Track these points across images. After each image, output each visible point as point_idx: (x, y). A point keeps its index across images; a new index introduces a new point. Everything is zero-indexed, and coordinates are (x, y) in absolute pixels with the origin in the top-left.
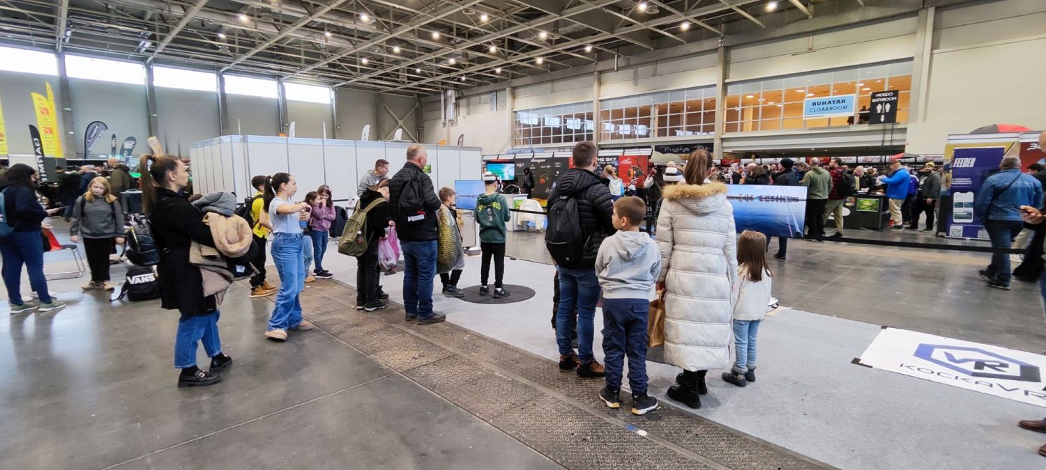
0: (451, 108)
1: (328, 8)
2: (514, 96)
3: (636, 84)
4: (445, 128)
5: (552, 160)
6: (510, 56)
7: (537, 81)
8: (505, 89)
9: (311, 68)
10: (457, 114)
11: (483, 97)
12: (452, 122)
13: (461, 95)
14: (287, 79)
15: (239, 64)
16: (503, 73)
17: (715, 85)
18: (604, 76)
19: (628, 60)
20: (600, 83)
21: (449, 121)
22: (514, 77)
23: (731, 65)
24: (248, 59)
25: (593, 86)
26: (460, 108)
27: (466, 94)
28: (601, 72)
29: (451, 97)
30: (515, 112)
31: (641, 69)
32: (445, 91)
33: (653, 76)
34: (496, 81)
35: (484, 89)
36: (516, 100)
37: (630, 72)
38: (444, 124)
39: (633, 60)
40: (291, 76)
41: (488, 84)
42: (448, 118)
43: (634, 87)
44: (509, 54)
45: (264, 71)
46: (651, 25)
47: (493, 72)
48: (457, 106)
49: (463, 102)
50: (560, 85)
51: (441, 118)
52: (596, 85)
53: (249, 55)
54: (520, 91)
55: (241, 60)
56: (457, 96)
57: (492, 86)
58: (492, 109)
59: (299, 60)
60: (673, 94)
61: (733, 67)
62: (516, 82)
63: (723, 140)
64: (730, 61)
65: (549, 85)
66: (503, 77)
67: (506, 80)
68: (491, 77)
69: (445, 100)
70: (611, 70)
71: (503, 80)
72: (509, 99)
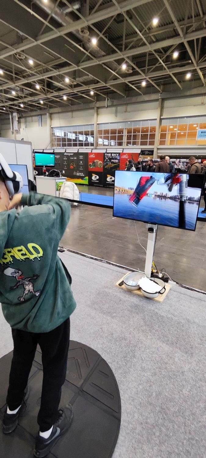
0: (16, 123)
2: (51, 119)
3: (116, 116)
4: (14, 135)
5: (77, 154)
6: (49, 93)
7: (64, 111)
8: (46, 114)
10: (19, 127)
11: (33, 118)
12: (18, 132)
13: (21, 116)
16: (44, 104)
17: (156, 119)
18: (100, 110)
19: (113, 102)
20: (98, 114)
21: (15, 131)
22: (51, 107)
23: (164, 109)
25: (93, 115)
26: (21, 124)
27: (24, 115)
28: (98, 108)
29: (15, 117)
30: (52, 128)
31: (119, 108)
32: (12, 113)
33: (125, 112)
34: (40, 109)
35: (34, 113)
36: (52, 121)
37: (114, 109)
38: (13, 133)
39: (116, 102)
41: (37, 110)
42: (14, 129)
43: (115, 117)
44: (48, 91)
46: (126, 80)
47: (39, 104)
48: (19, 122)
49: (22, 120)
50: (76, 114)
51: (10, 129)
52: (95, 115)
54: (55, 116)
56: (19, 116)
57: (39, 112)
58: (39, 125)
60: (135, 122)
61: (165, 110)
62: (52, 110)
63: (158, 149)
64: (164, 107)
65: (70, 114)
66: (45, 107)
67: (46, 109)
68: (38, 106)
69: (12, 118)
70: (104, 107)
71: (44, 109)
72: (48, 120)
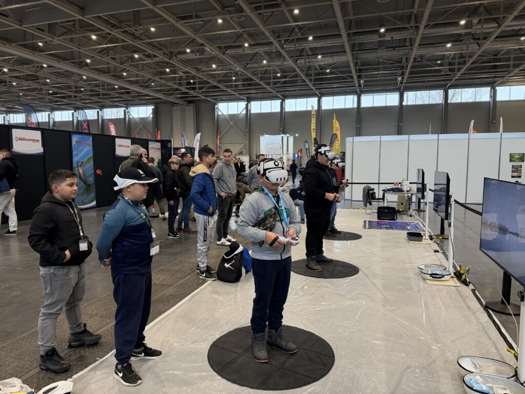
1: (512, 17)
9: (516, 71)
14: (499, 84)
15: (457, 80)
24: (462, 74)
40: (502, 81)
45: (478, 81)
53: (462, 71)
55: (458, 76)
59: (508, 66)
